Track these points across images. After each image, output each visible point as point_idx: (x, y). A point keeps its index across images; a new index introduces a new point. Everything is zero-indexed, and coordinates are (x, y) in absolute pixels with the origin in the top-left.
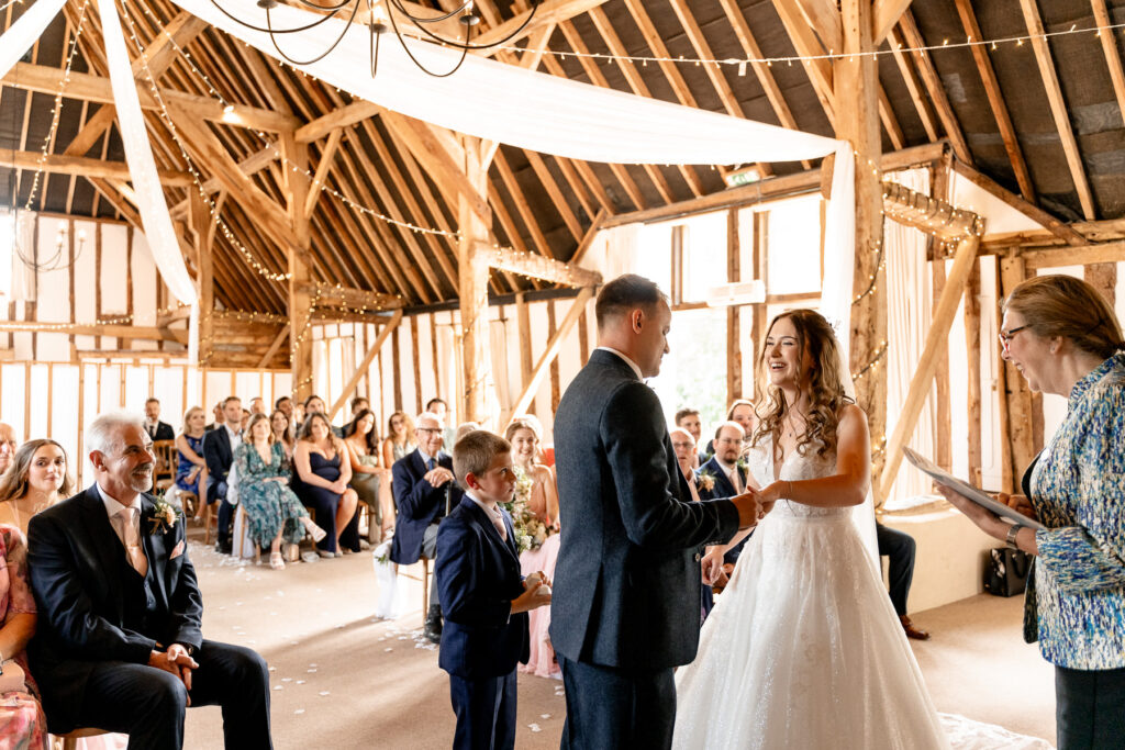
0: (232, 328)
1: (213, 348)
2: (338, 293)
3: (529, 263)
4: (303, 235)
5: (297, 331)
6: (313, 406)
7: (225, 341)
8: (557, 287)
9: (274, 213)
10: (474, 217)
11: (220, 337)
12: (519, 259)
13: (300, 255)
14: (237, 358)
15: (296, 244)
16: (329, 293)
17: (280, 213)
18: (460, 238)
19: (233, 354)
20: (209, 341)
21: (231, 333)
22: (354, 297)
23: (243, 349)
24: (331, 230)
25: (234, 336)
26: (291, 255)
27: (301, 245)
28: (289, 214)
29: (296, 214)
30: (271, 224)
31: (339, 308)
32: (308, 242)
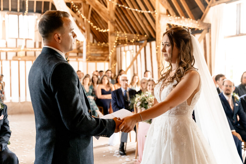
0: (96, 48)
1: (91, 55)
2: (125, 35)
3: (181, 21)
4: (112, 15)
5: (111, 48)
7: (94, 53)
8: (196, 30)
9: (103, 9)
10: (161, 6)
11: (93, 51)
12: (178, 20)
13: (112, 23)
14: (98, 58)
16: (121, 35)
18: (156, 13)
19: (97, 57)
20: (89, 52)
21: (96, 50)
22: (130, 36)
23: (100, 55)
24: (124, 14)
26: (109, 23)
27: (112, 20)
28: (108, 9)
29: (110, 9)
30: (102, 13)
31: (125, 40)
32: (114, 18)
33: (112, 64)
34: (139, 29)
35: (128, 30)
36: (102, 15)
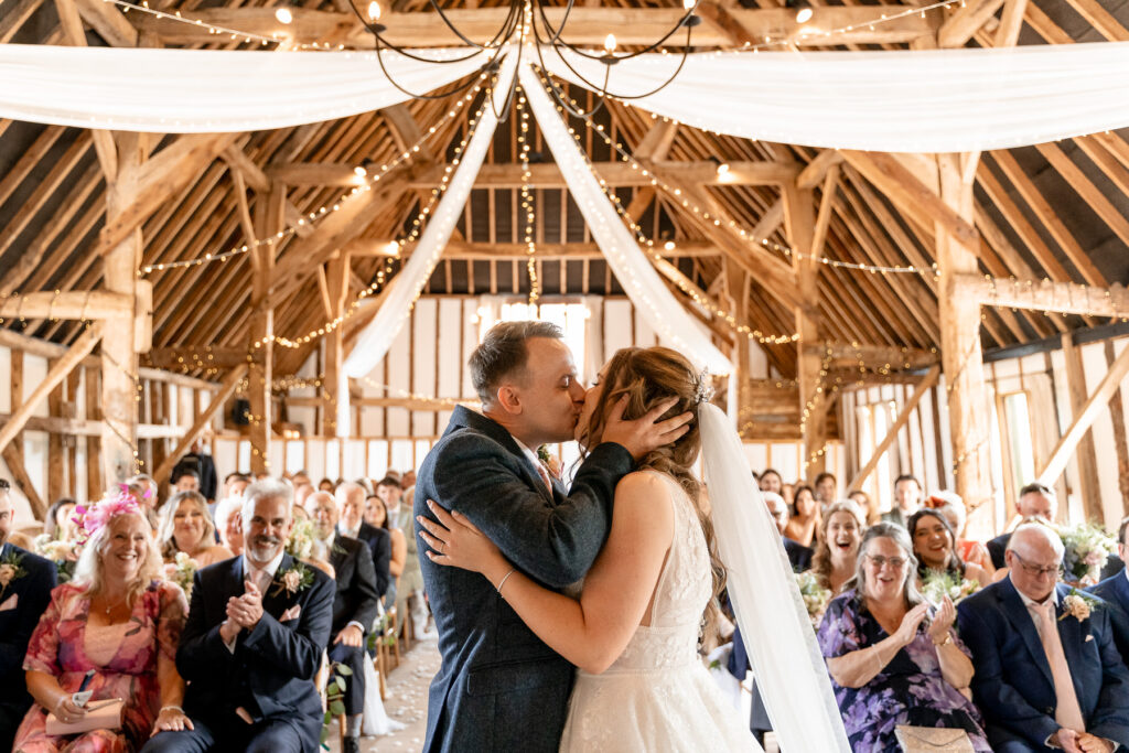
0: (772, 397)
1: (752, 418)
2: (854, 351)
3: (1040, 294)
4: (809, 288)
5: (806, 397)
6: (768, 482)
7: (764, 411)
8: (1113, 321)
9: (775, 270)
10: (954, 244)
11: (759, 407)
12: (1024, 290)
13: (808, 312)
14: (779, 429)
15: (801, 301)
16: (842, 351)
17: (781, 268)
18: (938, 273)
19: (774, 425)
20: (748, 410)
21: (770, 402)
22: (873, 355)
23: (785, 419)
25: (774, 406)
26: (798, 313)
27: (807, 302)
28: (794, 270)
29: (801, 268)
30: (773, 282)
31: (858, 368)
32: (816, 299)
33: (809, 450)
34: (910, 328)
35: (873, 334)
36: (775, 290)
